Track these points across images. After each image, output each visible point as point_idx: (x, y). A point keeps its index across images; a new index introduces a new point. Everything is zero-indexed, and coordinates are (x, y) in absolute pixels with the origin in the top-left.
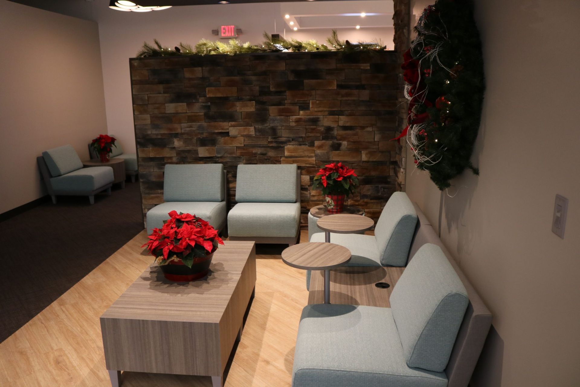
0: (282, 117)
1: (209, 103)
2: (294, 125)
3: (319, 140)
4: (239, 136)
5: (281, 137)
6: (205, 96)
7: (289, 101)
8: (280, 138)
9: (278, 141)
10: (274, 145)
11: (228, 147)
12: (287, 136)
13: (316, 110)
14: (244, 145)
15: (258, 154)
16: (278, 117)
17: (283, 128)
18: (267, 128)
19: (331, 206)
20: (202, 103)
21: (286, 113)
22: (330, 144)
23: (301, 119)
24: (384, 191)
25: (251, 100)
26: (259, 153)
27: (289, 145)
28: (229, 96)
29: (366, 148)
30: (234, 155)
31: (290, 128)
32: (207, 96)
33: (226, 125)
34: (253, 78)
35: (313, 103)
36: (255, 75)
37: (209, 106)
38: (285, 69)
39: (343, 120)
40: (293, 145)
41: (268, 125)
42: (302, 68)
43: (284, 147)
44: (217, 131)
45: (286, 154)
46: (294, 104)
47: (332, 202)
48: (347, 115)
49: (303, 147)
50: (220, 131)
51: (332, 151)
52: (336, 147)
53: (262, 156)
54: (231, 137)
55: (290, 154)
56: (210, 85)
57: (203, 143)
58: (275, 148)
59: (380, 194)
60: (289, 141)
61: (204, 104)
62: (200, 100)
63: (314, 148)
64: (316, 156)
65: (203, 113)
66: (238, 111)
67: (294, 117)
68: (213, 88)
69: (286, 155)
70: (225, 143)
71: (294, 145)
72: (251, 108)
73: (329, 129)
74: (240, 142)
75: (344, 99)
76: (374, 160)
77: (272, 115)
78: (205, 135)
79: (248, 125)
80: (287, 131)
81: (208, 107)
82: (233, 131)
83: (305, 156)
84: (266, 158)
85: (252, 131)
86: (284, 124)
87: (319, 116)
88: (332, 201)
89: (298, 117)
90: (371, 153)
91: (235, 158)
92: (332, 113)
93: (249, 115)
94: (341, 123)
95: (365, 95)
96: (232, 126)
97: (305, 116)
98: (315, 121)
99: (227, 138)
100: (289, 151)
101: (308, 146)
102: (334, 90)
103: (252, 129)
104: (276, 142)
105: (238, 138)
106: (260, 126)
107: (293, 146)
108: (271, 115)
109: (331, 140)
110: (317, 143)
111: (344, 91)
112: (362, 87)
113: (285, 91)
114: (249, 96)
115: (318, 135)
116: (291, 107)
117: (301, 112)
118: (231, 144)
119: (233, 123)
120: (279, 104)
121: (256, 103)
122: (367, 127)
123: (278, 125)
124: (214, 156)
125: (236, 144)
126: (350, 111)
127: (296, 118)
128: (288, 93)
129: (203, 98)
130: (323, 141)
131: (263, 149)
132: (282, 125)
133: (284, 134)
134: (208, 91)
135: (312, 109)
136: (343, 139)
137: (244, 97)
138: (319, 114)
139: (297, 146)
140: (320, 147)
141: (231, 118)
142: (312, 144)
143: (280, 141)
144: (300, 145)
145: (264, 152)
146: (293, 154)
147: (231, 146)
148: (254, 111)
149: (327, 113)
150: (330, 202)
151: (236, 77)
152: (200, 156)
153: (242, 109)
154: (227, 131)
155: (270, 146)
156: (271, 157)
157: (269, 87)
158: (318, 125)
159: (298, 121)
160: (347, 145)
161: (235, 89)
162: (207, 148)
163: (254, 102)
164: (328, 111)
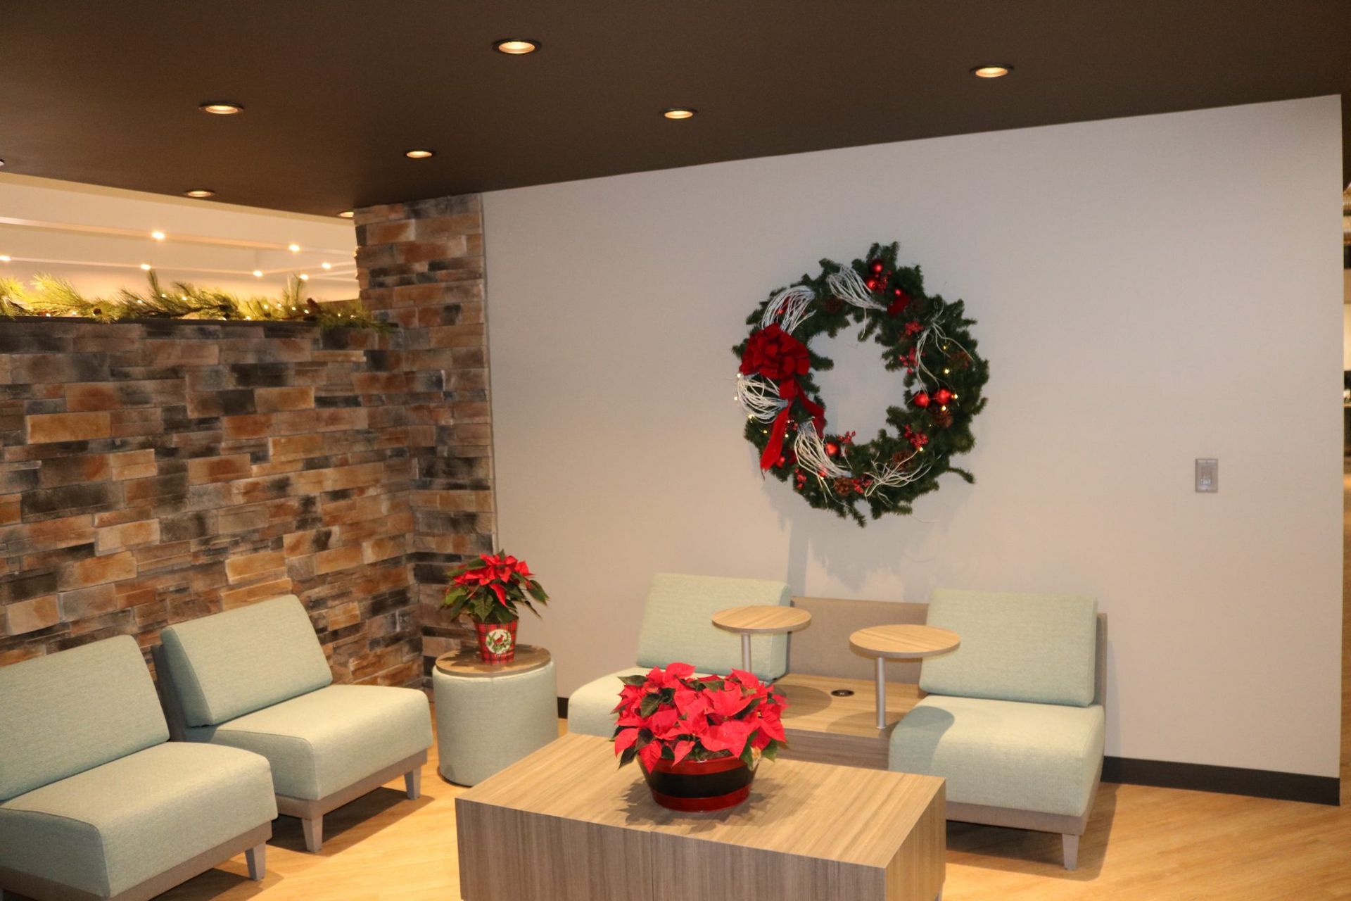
0: (219, 484)
1: (40, 462)
2: (242, 502)
3: (290, 532)
4: (120, 550)
5: (217, 537)
6: (20, 442)
7: (230, 443)
8: (215, 540)
9: (213, 548)
10: (204, 560)
11: (92, 588)
12: (230, 531)
13: (283, 459)
14: (138, 573)
15: (172, 592)
16: (211, 486)
17: (221, 512)
18: (185, 518)
19: (505, 646)
20: (17, 465)
21: (223, 472)
22: (312, 538)
23: (255, 485)
24: (404, 621)
25: (143, 446)
26: (171, 589)
27: (234, 553)
28: (88, 438)
29: (370, 534)
30: (110, 610)
31: (236, 512)
32: (30, 441)
33: (85, 524)
34: (149, 386)
35: (275, 444)
36: (151, 376)
37: (35, 472)
38: (216, 362)
39: (331, 478)
40: (241, 553)
41: (190, 509)
42: (250, 359)
43: (222, 563)
44: (63, 545)
45: (232, 578)
46: (237, 449)
47: (508, 637)
48: (336, 466)
49: (262, 553)
50: (73, 543)
51: (316, 552)
52: (322, 543)
53: (178, 595)
54: (99, 558)
55: (239, 577)
56: (36, 409)
57: (21, 588)
58: (205, 569)
59: (398, 629)
60: (236, 544)
61: (23, 468)
62: (7, 456)
63: (284, 553)
64: (291, 570)
65: (19, 495)
66: (114, 479)
67: (243, 482)
68: (46, 417)
69: (233, 581)
70: (87, 578)
71: (244, 553)
72: (147, 467)
73: (308, 502)
74: (129, 567)
75: (329, 430)
76: (385, 558)
77: (199, 483)
78: (27, 562)
79: (143, 515)
80: (230, 518)
81: (31, 477)
82: (108, 540)
83: (270, 576)
84: (187, 599)
85: (153, 531)
86: (223, 503)
87: (289, 475)
88: (509, 634)
89: (250, 480)
90: (379, 544)
91: (114, 614)
92: (311, 465)
93: (142, 488)
94: (329, 486)
95: (359, 418)
96: (103, 524)
97: (265, 477)
98: (282, 486)
99: (88, 561)
100: (237, 569)
101: (272, 549)
102: (311, 409)
103: (155, 524)
104: (208, 552)
105: (117, 557)
106: (170, 516)
107: (242, 555)
108: (196, 481)
109: (312, 528)
110: (288, 539)
111: (327, 412)
112: (353, 402)
113: (217, 419)
114: (141, 435)
115: (289, 518)
116: (233, 457)
117: (255, 468)
118: (103, 577)
119: (106, 515)
120: (208, 451)
121: (157, 453)
122: (368, 487)
123: (211, 505)
124: (58, 622)
125: (115, 575)
126: (340, 457)
127: (247, 483)
128: (225, 423)
129: (14, 448)
130: (300, 533)
131: (177, 576)
132: (218, 506)
133: (223, 528)
134: (33, 426)
135: (275, 457)
136: (335, 519)
137: (130, 439)
138: (288, 468)
139: (250, 555)
140: (294, 548)
141: (96, 500)
142: (279, 544)
143: (218, 547)
144: (256, 550)
145: (184, 584)
146: (246, 576)
147: (102, 582)
148: (156, 474)
149: (300, 465)
150: (505, 638)
151: (104, 383)
152: (16, 631)
153: (126, 472)
154: (92, 540)
155: (197, 564)
156: (198, 594)
157: (184, 409)
158: (289, 496)
159: (249, 491)
160: (340, 535)
161: (104, 417)
162: (32, 602)
163: (153, 450)
164: (303, 459)
